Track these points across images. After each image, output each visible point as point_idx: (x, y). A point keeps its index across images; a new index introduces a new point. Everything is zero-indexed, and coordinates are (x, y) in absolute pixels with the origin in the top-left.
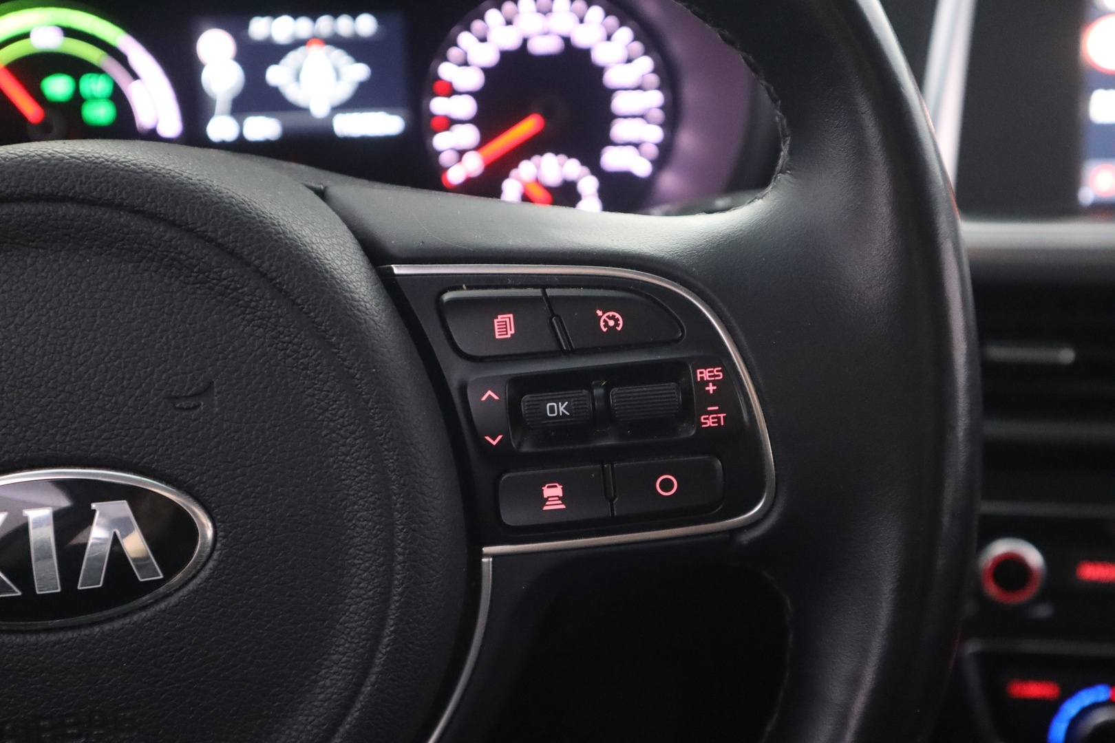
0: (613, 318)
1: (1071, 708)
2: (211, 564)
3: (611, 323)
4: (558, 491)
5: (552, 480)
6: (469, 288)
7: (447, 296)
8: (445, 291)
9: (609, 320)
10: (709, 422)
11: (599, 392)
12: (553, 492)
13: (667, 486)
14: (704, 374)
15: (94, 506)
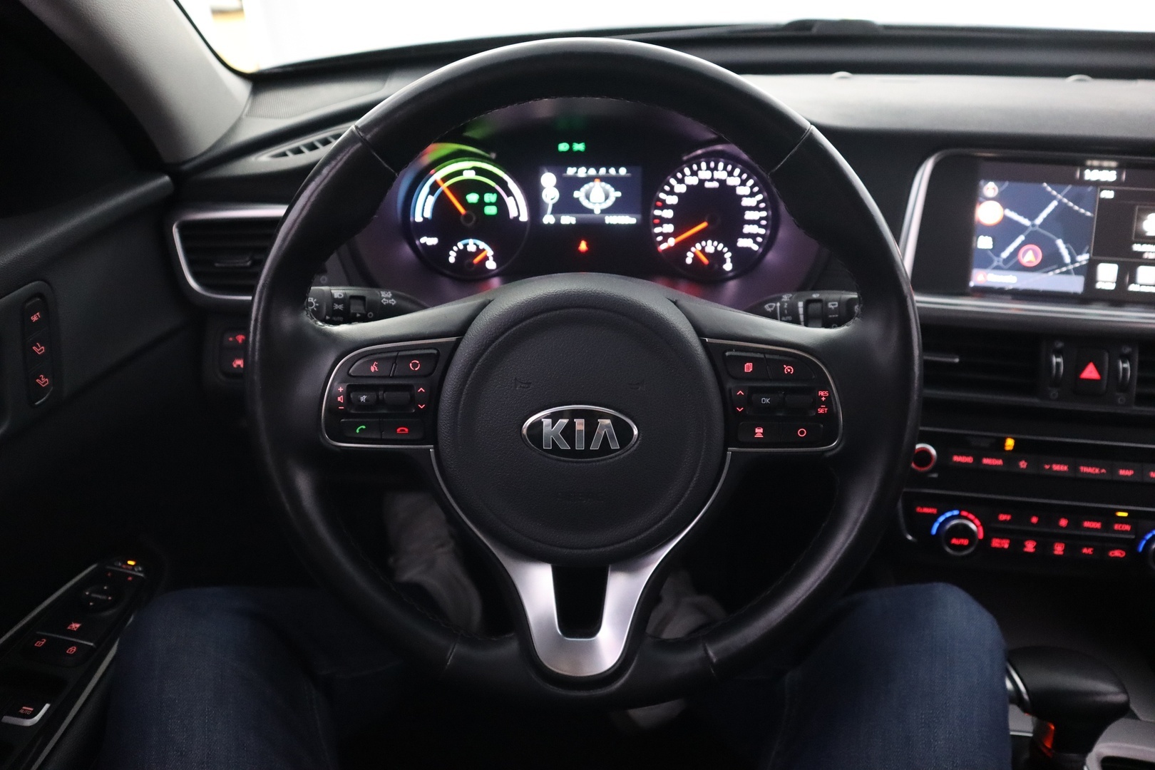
0: (789, 368)
1: (941, 519)
2: (636, 445)
3: (789, 370)
4: (761, 430)
5: (759, 426)
6: (736, 351)
7: (727, 354)
8: (726, 351)
9: (788, 369)
10: (821, 411)
11: (781, 395)
12: (759, 431)
13: (802, 433)
14: (821, 393)
15: (599, 420)
